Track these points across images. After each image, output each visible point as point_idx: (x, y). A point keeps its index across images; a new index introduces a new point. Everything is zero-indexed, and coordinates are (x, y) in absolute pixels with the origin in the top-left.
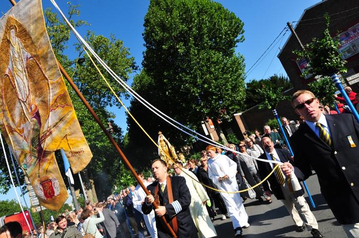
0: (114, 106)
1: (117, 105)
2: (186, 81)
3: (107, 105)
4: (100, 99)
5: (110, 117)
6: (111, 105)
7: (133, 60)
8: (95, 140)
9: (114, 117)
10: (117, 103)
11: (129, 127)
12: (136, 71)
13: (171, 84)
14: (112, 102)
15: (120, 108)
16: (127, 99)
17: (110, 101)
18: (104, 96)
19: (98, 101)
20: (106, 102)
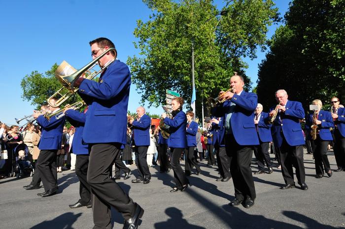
0: (248, 57)
1: (250, 57)
2: (331, 40)
3: (242, 55)
4: (236, 48)
5: (242, 67)
6: (245, 56)
7: (277, 11)
8: (220, 85)
9: (246, 67)
10: (251, 55)
11: (259, 80)
12: (279, 23)
13: (311, 41)
14: (246, 53)
15: (252, 60)
16: (263, 51)
17: (244, 52)
18: (240, 46)
19: (234, 51)
20: (241, 53)
